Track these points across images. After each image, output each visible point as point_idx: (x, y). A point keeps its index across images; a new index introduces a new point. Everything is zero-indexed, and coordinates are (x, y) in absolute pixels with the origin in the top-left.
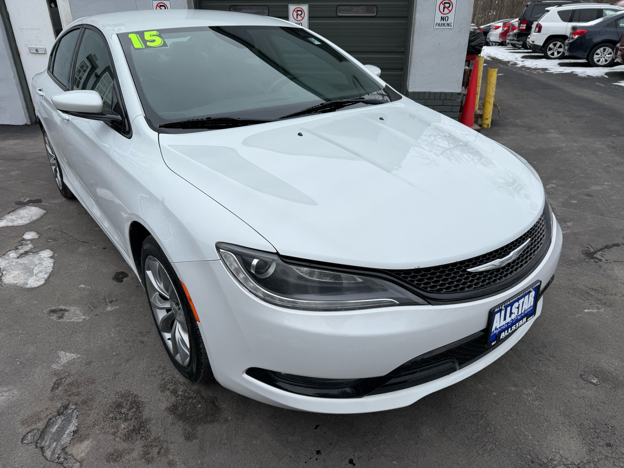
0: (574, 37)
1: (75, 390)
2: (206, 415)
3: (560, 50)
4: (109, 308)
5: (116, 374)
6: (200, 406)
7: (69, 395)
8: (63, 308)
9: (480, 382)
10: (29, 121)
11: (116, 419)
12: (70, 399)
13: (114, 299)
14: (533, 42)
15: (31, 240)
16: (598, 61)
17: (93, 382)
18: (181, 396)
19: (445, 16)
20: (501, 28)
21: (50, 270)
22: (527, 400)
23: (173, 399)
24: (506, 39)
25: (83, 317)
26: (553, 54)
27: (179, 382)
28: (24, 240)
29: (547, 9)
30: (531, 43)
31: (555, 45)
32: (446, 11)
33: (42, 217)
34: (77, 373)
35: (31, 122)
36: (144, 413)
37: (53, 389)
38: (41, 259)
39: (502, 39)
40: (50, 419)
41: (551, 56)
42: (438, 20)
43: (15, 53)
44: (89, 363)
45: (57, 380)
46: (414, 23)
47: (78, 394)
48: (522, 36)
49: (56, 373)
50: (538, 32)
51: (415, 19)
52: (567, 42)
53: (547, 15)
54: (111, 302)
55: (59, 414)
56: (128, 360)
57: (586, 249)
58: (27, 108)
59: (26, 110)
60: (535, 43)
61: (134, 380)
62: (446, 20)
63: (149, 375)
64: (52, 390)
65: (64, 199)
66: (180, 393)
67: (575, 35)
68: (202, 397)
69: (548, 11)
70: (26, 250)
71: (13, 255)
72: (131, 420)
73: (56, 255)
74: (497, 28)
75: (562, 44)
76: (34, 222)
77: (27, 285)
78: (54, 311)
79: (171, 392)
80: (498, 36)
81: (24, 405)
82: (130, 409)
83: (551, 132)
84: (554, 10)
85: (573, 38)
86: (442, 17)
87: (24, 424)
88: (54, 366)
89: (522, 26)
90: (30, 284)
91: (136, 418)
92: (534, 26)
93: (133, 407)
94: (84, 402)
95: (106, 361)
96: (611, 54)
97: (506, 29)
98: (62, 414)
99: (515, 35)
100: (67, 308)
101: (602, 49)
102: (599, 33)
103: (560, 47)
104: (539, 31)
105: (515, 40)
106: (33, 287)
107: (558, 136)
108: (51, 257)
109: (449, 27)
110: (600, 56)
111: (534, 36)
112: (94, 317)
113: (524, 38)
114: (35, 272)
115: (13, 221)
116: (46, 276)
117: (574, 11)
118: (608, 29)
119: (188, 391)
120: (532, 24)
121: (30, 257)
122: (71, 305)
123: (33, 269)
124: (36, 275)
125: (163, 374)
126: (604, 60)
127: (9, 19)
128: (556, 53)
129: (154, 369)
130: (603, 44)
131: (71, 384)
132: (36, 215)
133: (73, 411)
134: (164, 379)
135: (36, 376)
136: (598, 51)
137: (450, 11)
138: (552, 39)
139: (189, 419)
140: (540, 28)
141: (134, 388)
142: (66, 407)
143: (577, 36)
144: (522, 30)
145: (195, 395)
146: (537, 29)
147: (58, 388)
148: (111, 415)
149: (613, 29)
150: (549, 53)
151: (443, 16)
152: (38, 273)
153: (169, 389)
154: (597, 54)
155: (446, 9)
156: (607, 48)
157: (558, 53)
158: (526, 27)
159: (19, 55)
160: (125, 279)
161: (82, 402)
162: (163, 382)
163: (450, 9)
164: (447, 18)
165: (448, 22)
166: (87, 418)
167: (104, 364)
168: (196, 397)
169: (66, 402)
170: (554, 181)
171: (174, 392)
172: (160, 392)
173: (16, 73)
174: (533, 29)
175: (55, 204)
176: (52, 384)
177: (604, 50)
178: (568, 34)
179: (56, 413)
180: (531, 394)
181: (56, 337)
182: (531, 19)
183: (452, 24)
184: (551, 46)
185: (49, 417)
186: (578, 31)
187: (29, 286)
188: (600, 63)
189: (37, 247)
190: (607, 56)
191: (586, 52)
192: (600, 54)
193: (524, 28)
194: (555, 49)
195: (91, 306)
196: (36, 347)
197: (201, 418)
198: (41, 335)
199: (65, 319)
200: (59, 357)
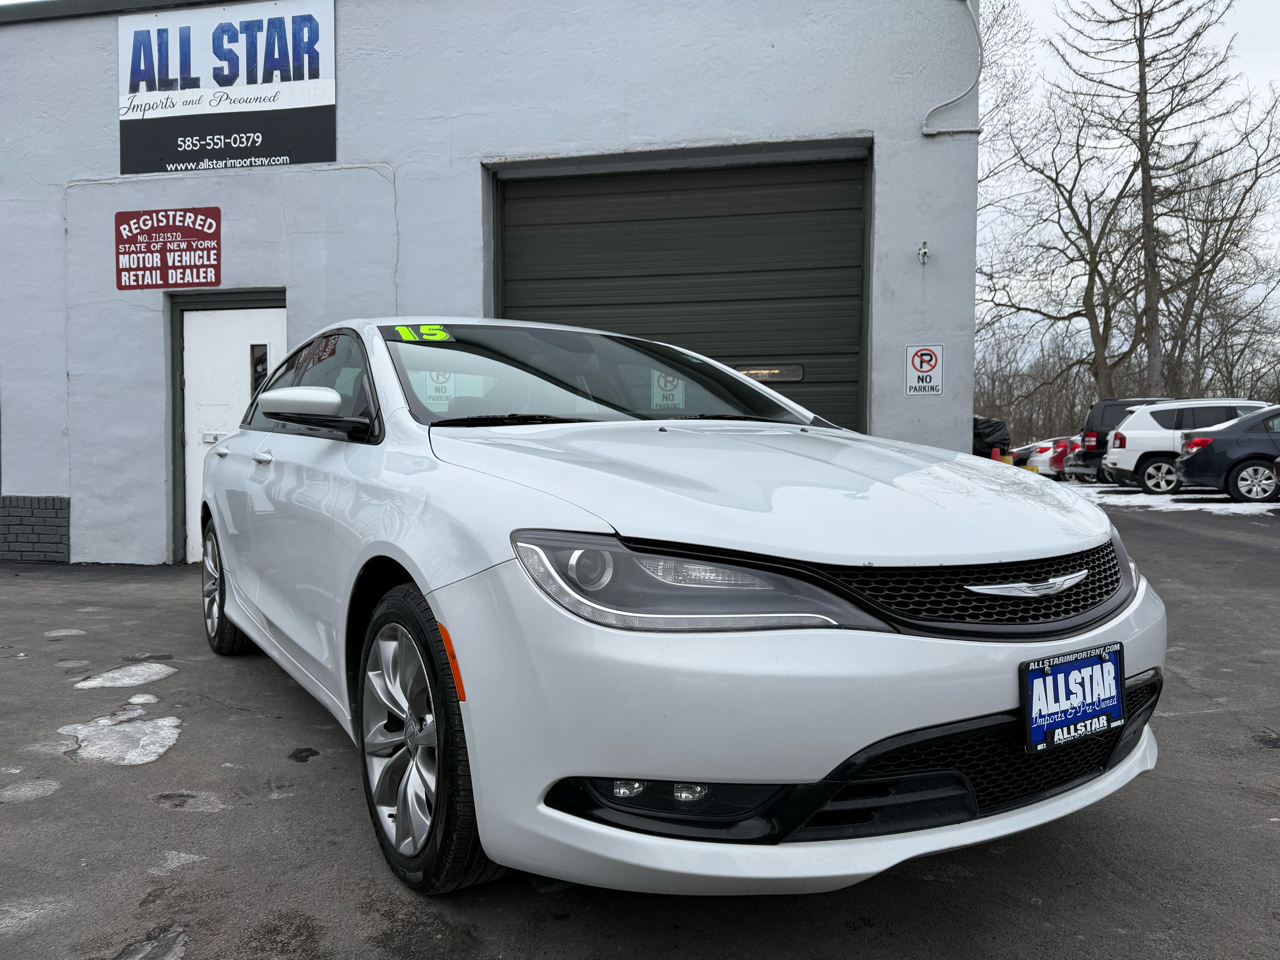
0: (1189, 450)
1: (186, 905)
2: (452, 951)
3: (1170, 477)
4: (275, 796)
5: (272, 886)
6: (439, 936)
7: (175, 913)
8: (186, 793)
9: (1048, 920)
10: (171, 558)
11: (263, 950)
12: (176, 918)
13: (287, 784)
14: (1115, 464)
15: (143, 705)
16: (1250, 491)
17: (226, 895)
18: (402, 920)
19: (925, 374)
20: (1051, 451)
21: (170, 742)
22: (1157, 949)
23: (386, 924)
24: (1063, 467)
25: (222, 806)
26: (1157, 485)
27: (400, 901)
28: (130, 704)
29: (1129, 409)
30: (1110, 466)
31: (1158, 469)
32: (926, 367)
33: (168, 677)
34: (196, 881)
35: (174, 560)
36: (322, 943)
37: (144, 903)
38: (157, 727)
39: (1057, 467)
40: (131, 945)
41: (1154, 489)
42: (913, 381)
43: (178, 444)
44: (224, 869)
45: (155, 891)
46: (871, 388)
47: (193, 911)
48: (1093, 458)
49: (153, 881)
50: (1120, 447)
51: (871, 381)
52: (1178, 460)
53: (1130, 419)
54: (279, 788)
55: (149, 938)
56: (301, 867)
57: (1262, 734)
58: (174, 534)
59: (171, 540)
60: (1118, 466)
61: (309, 895)
62: (928, 380)
63: (340, 889)
64: (141, 905)
65: (214, 656)
66: (400, 917)
67: (1192, 447)
68: (445, 923)
69: (1132, 412)
70: (132, 716)
71: (104, 721)
72: (294, 951)
73: (184, 725)
74: (1043, 450)
75: (1172, 468)
76: (153, 683)
77: (124, 760)
78: (167, 797)
79: (382, 915)
80: (1048, 464)
81: (83, 923)
82: (295, 936)
83: (1167, 582)
84: (1142, 412)
85: (1188, 453)
86: (919, 377)
87: (76, 950)
88: (154, 871)
89: (1089, 441)
90: (130, 759)
91: (304, 950)
92: (1111, 436)
93: (302, 934)
94: (203, 924)
95: (257, 866)
96: (1269, 478)
97: (1060, 450)
98: (156, 938)
99: (1078, 456)
100: (194, 793)
101: (1250, 470)
102: (1238, 443)
103: (1169, 472)
104: (1123, 445)
105: (1081, 466)
106: (134, 763)
107: (1182, 586)
108: (177, 727)
109: (935, 393)
110: (1249, 482)
111: (1114, 453)
112: (245, 807)
113: (1096, 460)
114: (141, 743)
115: (114, 679)
116: (161, 751)
117: (1181, 411)
118: (1253, 436)
119: (418, 914)
120: (1107, 434)
121: (138, 724)
122: (201, 790)
123: (139, 739)
124: (143, 747)
125: (369, 888)
126: (1259, 489)
127: (183, 390)
128: (1163, 484)
129: (351, 880)
130: (1250, 462)
131: (183, 897)
132: (158, 674)
133: (178, 935)
134: (371, 896)
135: (115, 883)
136: (1244, 474)
137: (933, 367)
138: (1148, 458)
139: (414, 955)
140: (1122, 442)
141: (307, 906)
142: (165, 929)
143: (1195, 450)
144: (1089, 447)
145: (431, 921)
146: (1118, 443)
147: (154, 901)
148: (254, 944)
149: (1264, 436)
150: (1150, 483)
151: (921, 375)
152: (148, 745)
153: (378, 910)
154: (1243, 479)
155: (924, 365)
156: (1261, 469)
157: (1169, 483)
158: (1097, 441)
159: (184, 447)
160: (311, 759)
161: (199, 924)
162: (368, 900)
163: (933, 363)
164: (928, 378)
165: (931, 384)
166: (205, 947)
167: (253, 870)
168: (433, 923)
169: (164, 921)
170: (1181, 643)
171: (390, 915)
172: (359, 914)
173: (171, 475)
174: (1110, 444)
175: (196, 661)
176: (143, 896)
177: (1256, 471)
178: (1178, 449)
179: (145, 937)
180: (1165, 941)
181: (163, 832)
182: (1103, 429)
183: (940, 388)
184: (1151, 470)
185: (128, 942)
186: (1196, 439)
187: (126, 762)
188: (1253, 495)
189: (151, 713)
190: (1264, 482)
191: (1220, 476)
192: (1250, 479)
193: (1094, 443)
194: (1160, 475)
195: (240, 793)
196: (124, 844)
197: (439, 954)
198: (134, 828)
199: (187, 808)
200: (165, 860)
